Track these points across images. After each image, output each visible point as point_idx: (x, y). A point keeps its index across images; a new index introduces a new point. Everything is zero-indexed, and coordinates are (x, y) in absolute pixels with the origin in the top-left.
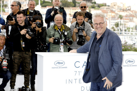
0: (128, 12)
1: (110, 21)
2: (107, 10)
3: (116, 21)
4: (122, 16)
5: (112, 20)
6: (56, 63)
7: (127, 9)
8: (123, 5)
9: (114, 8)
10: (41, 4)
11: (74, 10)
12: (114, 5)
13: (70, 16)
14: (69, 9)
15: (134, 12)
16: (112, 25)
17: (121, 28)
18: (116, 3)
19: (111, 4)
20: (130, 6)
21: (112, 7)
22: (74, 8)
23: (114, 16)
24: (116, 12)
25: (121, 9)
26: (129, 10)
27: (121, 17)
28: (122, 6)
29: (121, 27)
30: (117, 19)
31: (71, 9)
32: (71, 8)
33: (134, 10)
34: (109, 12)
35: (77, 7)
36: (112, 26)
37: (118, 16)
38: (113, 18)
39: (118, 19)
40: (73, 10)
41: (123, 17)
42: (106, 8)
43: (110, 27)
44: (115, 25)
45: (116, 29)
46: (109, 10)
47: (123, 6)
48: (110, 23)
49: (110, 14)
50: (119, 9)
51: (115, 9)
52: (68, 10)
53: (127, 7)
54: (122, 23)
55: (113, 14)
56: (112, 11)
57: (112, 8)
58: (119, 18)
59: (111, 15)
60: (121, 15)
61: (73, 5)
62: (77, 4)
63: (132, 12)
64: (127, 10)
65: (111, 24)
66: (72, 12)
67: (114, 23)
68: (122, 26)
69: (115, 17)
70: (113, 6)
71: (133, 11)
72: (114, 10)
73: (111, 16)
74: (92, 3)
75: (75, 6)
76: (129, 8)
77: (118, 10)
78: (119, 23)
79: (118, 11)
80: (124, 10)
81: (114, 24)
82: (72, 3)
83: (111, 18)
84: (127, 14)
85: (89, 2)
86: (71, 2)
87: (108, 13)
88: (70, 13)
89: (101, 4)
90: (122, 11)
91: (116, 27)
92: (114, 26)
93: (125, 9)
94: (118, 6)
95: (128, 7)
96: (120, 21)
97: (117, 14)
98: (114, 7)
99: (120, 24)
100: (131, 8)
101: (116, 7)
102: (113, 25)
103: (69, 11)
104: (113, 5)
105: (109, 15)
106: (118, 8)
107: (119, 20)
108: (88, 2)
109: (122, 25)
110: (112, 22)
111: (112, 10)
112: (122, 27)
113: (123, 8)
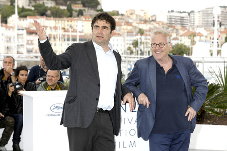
0: (153, 24)
1: (124, 39)
2: (121, 21)
3: (135, 38)
4: (144, 30)
5: (127, 37)
6: (53, 107)
7: (151, 19)
8: (145, 13)
9: (131, 19)
10: (19, 13)
11: (70, 21)
12: (131, 14)
13: (63, 31)
14: (62, 20)
15: (160, 24)
16: (127, 44)
17: (142, 49)
18: (134, 10)
19: (126, 12)
20: (154, 16)
21: (128, 17)
22: (70, 18)
23: (131, 30)
24: (134, 24)
25: (141, 20)
26: (153, 21)
27: (141, 32)
28: (142, 14)
29: (142, 47)
30: (135, 35)
31: (64, 21)
32: (64, 18)
33: (162, 21)
34: (123, 24)
35: (75, 17)
36: (128, 46)
37: (137, 30)
38: (129, 34)
39: (137, 35)
40: (68, 21)
41: (145, 32)
42: (119, 19)
43: (124, 46)
44: (133, 44)
45: (134, 51)
46: (124, 21)
47: (145, 16)
48: (124, 41)
49: (125, 27)
50: (138, 20)
51: (133, 20)
52: (60, 21)
53: (150, 17)
54: (143, 40)
55: (129, 28)
56: (128, 23)
57: (128, 19)
58: (138, 33)
59: (127, 29)
60: (142, 29)
61: (68, 14)
62: (74, 12)
63: (158, 24)
64: (151, 21)
65: (126, 42)
66: (66, 25)
67: (130, 40)
68: (142, 45)
69: (132, 32)
70: (129, 15)
71: (160, 22)
72: (130, 21)
73: (126, 31)
74: (98, 11)
75: (71, 16)
76: (154, 18)
77: (136, 21)
78: (139, 41)
79: (137, 23)
80: (145, 22)
81: (131, 42)
82: (66, 12)
83: (126, 34)
84: (150, 28)
85: (93, 9)
86: (64, 10)
87: (121, 25)
88: (63, 26)
89: (110, 12)
90: (142, 22)
91: (134, 47)
92: (132, 46)
93: (147, 19)
94: (137, 15)
95: (152, 17)
96: (140, 39)
97: (135, 27)
98: (131, 16)
99: (141, 43)
100: (156, 18)
101: (134, 17)
102: (130, 44)
103: (62, 24)
104: (129, 13)
105: (124, 29)
106: (137, 18)
107: (139, 37)
108: (91, 10)
109: (144, 43)
110: (127, 40)
111: (127, 21)
112: (144, 48)
113: (144, 19)
